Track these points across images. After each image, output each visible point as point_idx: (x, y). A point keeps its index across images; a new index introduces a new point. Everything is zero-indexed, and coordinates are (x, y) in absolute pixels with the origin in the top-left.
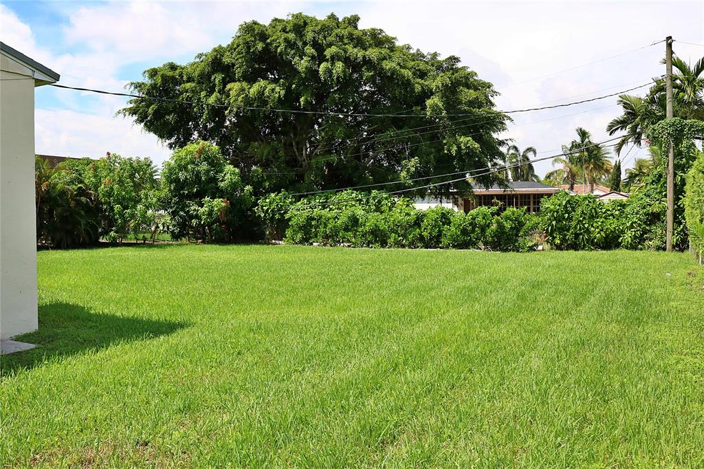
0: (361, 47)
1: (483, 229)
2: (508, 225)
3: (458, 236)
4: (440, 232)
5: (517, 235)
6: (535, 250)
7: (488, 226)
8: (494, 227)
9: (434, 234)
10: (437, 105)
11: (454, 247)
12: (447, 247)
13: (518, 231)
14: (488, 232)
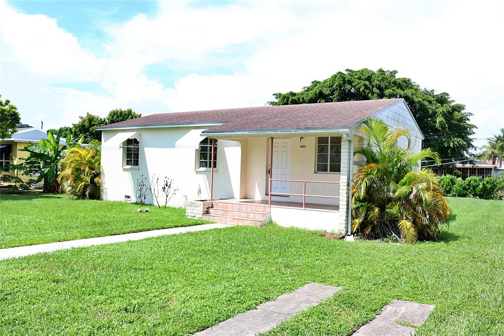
0: (401, 89)
1: (474, 188)
2: (489, 186)
3: (461, 191)
4: (450, 188)
5: (493, 191)
6: (502, 199)
7: (477, 186)
8: (481, 186)
9: (447, 189)
10: (442, 121)
11: (458, 196)
12: (455, 196)
13: (494, 189)
14: (477, 189)
